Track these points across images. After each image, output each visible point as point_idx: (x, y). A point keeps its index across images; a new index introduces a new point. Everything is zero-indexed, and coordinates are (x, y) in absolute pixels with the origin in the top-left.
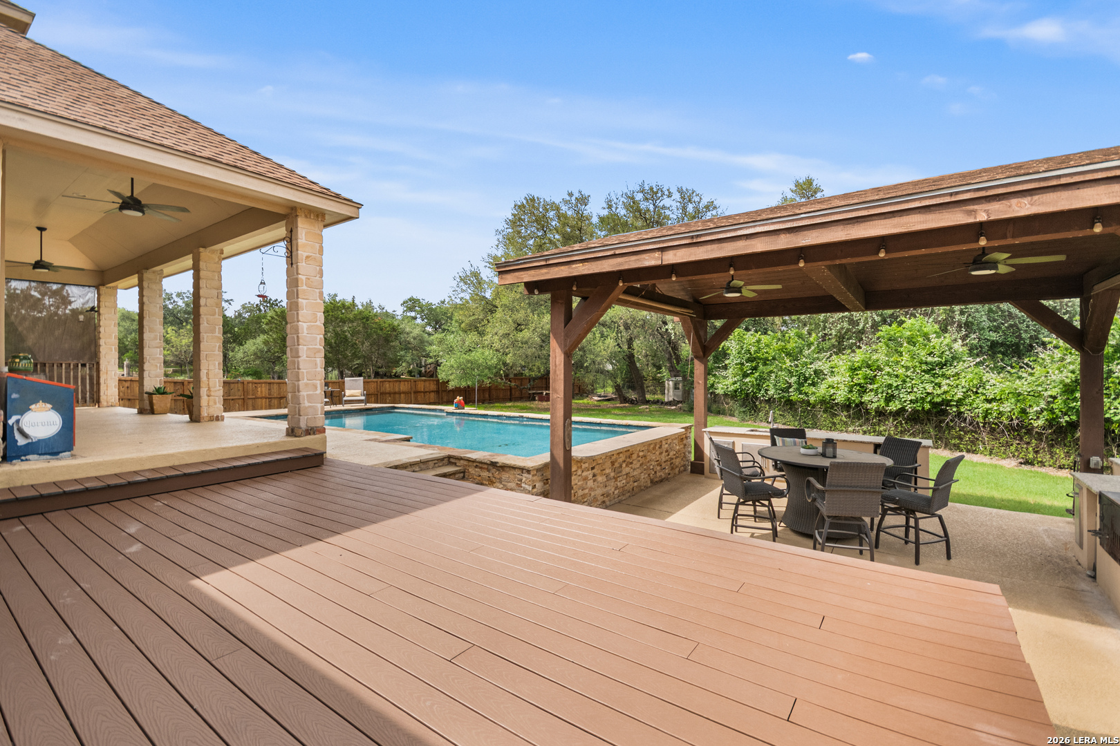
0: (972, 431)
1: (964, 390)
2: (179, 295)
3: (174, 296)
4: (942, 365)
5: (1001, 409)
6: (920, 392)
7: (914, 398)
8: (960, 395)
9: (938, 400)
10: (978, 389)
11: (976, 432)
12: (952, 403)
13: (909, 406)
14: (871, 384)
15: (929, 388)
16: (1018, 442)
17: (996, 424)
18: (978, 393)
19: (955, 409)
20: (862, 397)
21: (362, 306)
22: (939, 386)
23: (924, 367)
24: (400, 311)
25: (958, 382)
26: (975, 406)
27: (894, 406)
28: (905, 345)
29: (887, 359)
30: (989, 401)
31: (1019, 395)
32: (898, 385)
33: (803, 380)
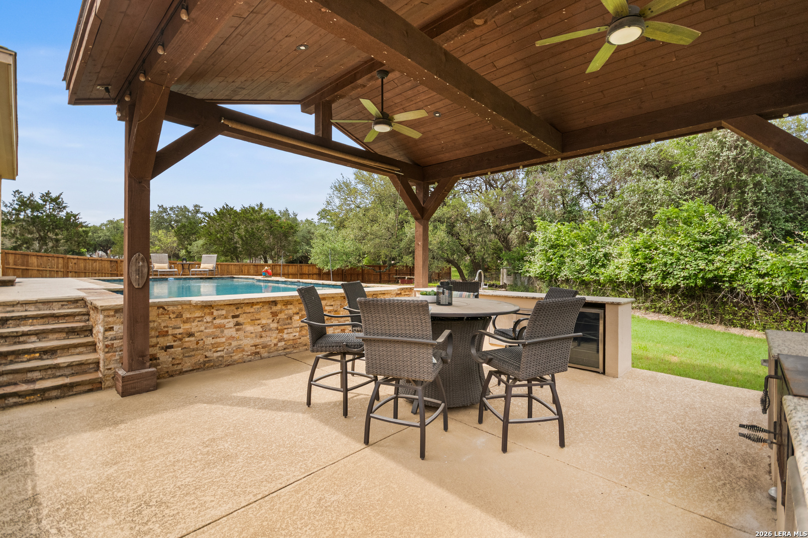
0: (746, 307)
1: (737, 266)
2: (171, 209)
3: (168, 210)
4: (716, 243)
5: (774, 284)
6: (693, 268)
7: (687, 274)
8: (731, 271)
9: (710, 276)
10: (751, 264)
11: (748, 307)
12: (725, 279)
13: (682, 282)
14: (650, 263)
15: (702, 265)
16: (791, 317)
17: (768, 299)
18: (751, 269)
19: (727, 285)
20: (643, 276)
21: (280, 212)
22: (712, 262)
23: (698, 245)
24: (316, 219)
25: (731, 258)
26: (747, 281)
27: (670, 283)
28: (681, 224)
29: (664, 239)
30: (762, 276)
31: (792, 268)
32: (672, 263)
33: (594, 262)
